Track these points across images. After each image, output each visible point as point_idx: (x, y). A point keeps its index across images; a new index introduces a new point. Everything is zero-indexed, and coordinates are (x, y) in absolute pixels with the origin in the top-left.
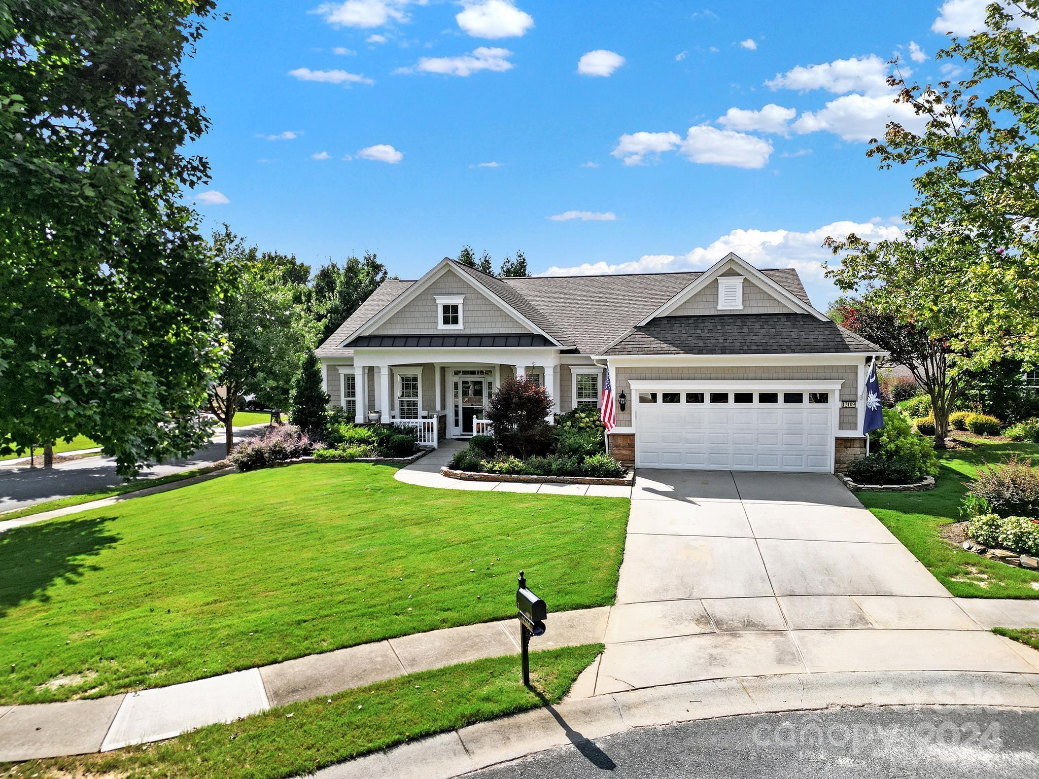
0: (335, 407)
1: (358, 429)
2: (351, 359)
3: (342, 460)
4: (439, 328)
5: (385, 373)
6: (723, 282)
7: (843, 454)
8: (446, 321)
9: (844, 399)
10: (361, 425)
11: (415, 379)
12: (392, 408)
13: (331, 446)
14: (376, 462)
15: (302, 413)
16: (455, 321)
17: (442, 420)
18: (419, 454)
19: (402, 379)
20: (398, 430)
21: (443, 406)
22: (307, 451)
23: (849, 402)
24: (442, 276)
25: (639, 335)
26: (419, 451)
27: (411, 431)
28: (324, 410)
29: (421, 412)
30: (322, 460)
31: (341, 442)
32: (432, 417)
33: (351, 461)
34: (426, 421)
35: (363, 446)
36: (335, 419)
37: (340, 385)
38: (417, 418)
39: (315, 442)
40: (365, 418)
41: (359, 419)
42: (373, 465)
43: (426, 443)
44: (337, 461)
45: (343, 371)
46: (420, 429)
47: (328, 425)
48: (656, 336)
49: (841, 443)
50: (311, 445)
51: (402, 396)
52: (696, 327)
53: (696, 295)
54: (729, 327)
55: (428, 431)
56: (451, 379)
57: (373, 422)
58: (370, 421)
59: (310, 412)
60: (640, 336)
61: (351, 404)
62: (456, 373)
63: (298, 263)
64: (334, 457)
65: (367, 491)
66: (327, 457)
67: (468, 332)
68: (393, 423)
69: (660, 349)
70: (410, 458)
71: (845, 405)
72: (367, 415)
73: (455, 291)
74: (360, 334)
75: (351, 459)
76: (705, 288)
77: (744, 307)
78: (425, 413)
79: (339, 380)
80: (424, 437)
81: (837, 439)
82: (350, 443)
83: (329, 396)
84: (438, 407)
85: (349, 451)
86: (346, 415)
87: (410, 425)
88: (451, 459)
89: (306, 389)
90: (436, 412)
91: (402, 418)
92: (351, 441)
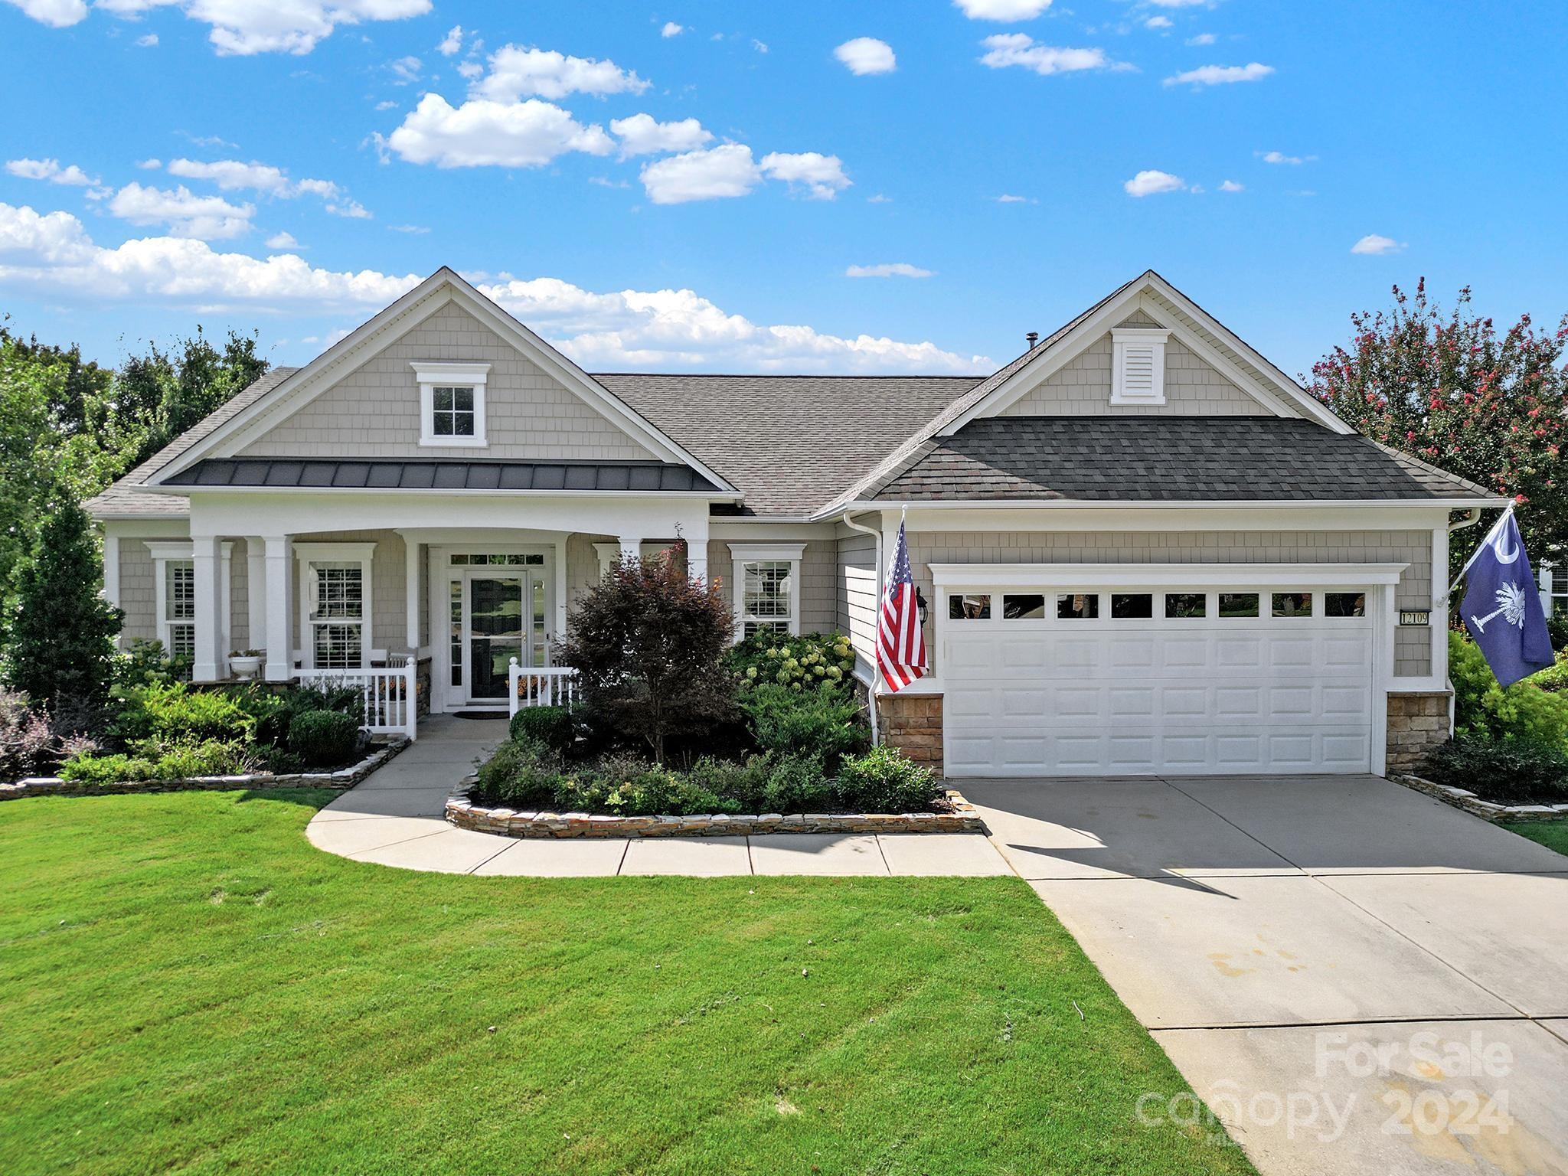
0: (139, 642)
1: (198, 698)
2: (185, 521)
3: (148, 784)
4: (423, 442)
5: (276, 555)
6: (1125, 341)
7: (1404, 731)
8: (442, 426)
9: (1404, 607)
10: (207, 688)
11: (357, 574)
12: (295, 642)
13: (117, 746)
14: (254, 790)
15: (39, 658)
16: (466, 426)
17: (424, 667)
18: (373, 758)
19: (321, 574)
20: (315, 699)
21: (425, 638)
22: (45, 763)
23: (1414, 614)
24: (433, 315)
25: (948, 457)
26: (372, 749)
27: (347, 698)
28: (107, 650)
29: (369, 653)
30: (88, 786)
31: (147, 735)
32: (402, 664)
33: (173, 788)
34: (386, 672)
35: (211, 746)
36: (136, 674)
37: (154, 588)
38: (358, 665)
39: (68, 734)
40: (220, 668)
41: (204, 670)
42: (244, 799)
43: (387, 729)
44: (133, 789)
45: (163, 554)
46: (372, 693)
47: (115, 690)
48: (989, 458)
49: (1402, 705)
50: (58, 744)
51: (320, 613)
52: (1074, 441)
53: (1063, 369)
54: (1146, 443)
55: (393, 697)
56: (444, 574)
57: (243, 679)
58: (235, 675)
59: (61, 657)
60: (951, 459)
61: (184, 636)
62: (457, 560)
63: (85, 360)
64: (123, 776)
65: (217, 901)
66: (102, 779)
67: (498, 454)
68: (297, 680)
69: (1007, 487)
70: (349, 772)
71: (1409, 619)
72: (227, 661)
73: (464, 352)
74: (210, 450)
75: (177, 783)
76: (1082, 354)
77: (1168, 400)
78: (381, 655)
79: (154, 577)
80: (382, 713)
81: (1392, 697)
82: (173, 736)
83: (121, 614)
84: (413, 639)
85: (166, 760)
86: (166, 661)
87: (345, 684)
88: (470, 773)
89: (50, 595)
90: (410, 651)
91: (320, 665)
92: (176, 731)
